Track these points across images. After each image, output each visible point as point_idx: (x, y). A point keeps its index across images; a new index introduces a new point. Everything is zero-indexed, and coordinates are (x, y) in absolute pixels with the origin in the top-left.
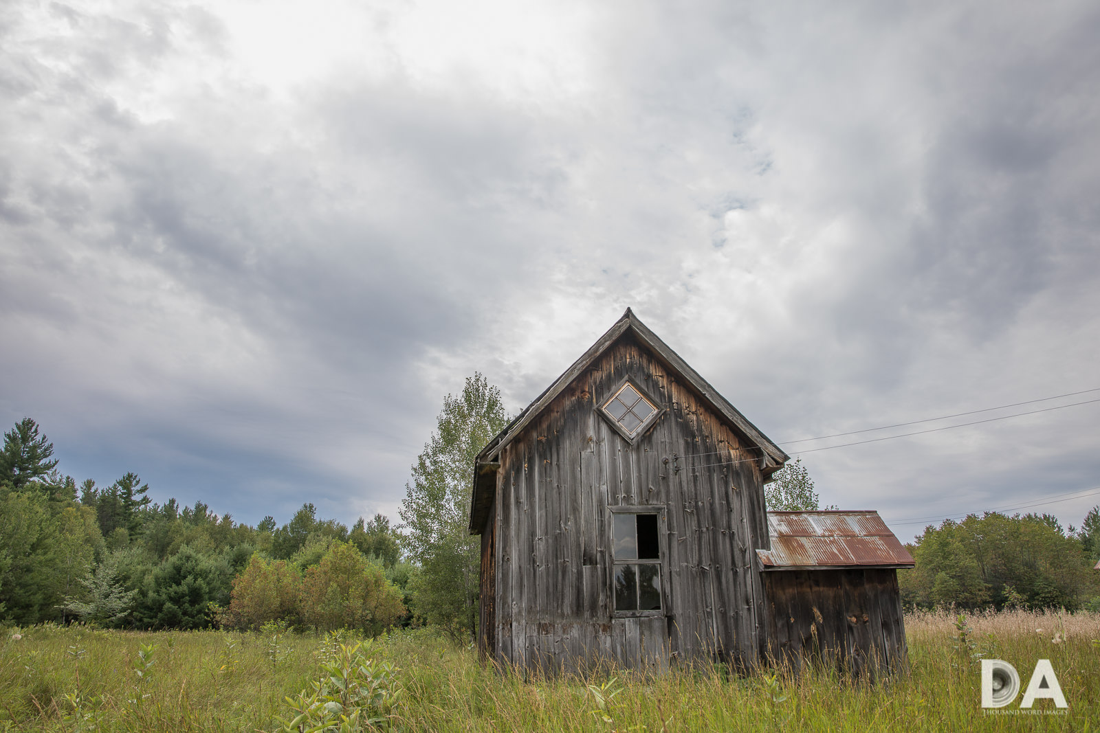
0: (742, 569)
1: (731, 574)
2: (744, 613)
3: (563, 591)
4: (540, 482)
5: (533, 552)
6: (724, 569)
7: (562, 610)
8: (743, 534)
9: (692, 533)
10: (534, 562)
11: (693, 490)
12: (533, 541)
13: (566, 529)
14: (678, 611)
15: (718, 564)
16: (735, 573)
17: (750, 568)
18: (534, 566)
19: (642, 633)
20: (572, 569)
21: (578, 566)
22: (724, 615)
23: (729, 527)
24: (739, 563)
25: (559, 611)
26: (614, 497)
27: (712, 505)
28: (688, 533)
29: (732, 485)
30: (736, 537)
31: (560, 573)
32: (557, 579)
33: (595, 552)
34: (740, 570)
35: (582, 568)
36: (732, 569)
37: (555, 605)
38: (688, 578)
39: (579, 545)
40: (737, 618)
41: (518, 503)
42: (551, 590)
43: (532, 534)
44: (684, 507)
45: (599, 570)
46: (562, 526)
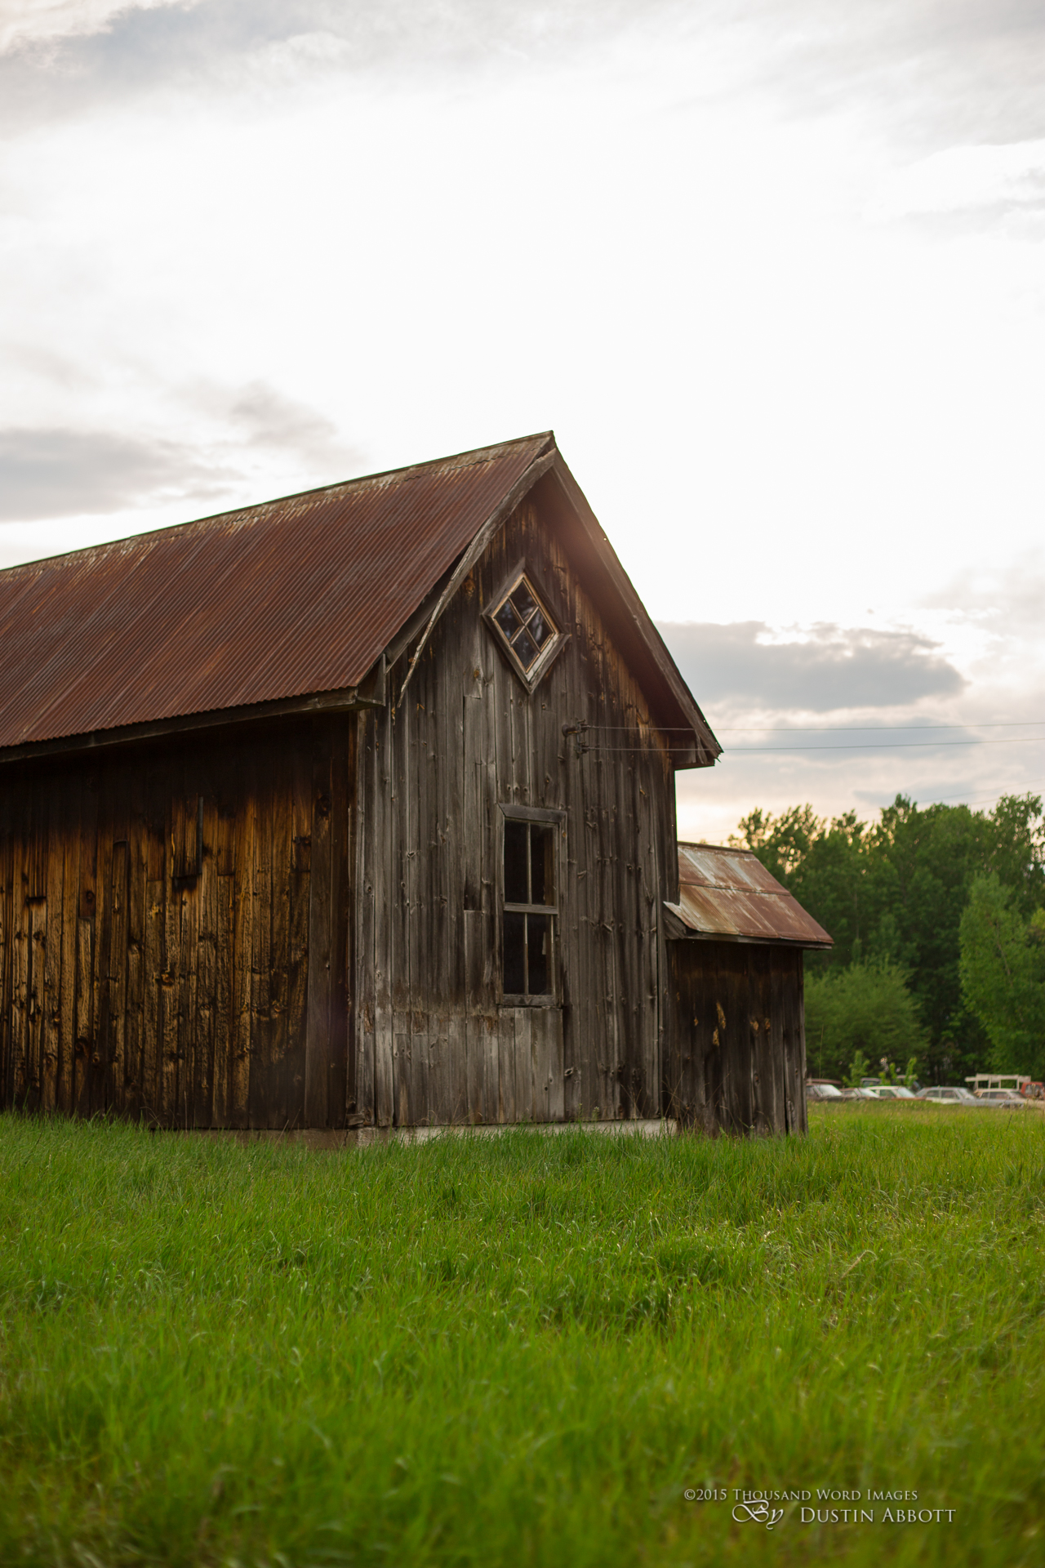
0: (647, 934)
1: (635, 939)
2: (646, 1006)
3: (439, 955)
4: (413, 746)
5: (402, 878)
6: (628, 931)
7: (438, 989)
8: (650, 874)
9: (594, 864)
10: (403, 898)
11: (596, 789)
12: (401, 858)
13: (444, 840)
14: (575, 999)
15: (622, 922)
16: (640, 938)
17: (657, 931)
18: (403, 906)
19: (534, 1036)
20: (451, 915)
21: (458, 910)
22: (625, 1007)
23: (635, 860)
24: (645, 925)
25: (435, 990)
26: (505, 787)
27: (617, 817)
28: (590, 865)
29: (640, 788)
30: (643, 876)
31: (435, 921)
32: (432, 933)
33: (478, 886)
34: (646, 936)
35: (462, 914)
36: (637, 933)
37: (430, 980)
38: (587, 944)
39: (459, 871)
40: (639, 1015)
41: (383, 782)
42: (424, 950)
43: (401, 845)
44: (586, 819)
45: (484, 918)
46: (440, 832)
